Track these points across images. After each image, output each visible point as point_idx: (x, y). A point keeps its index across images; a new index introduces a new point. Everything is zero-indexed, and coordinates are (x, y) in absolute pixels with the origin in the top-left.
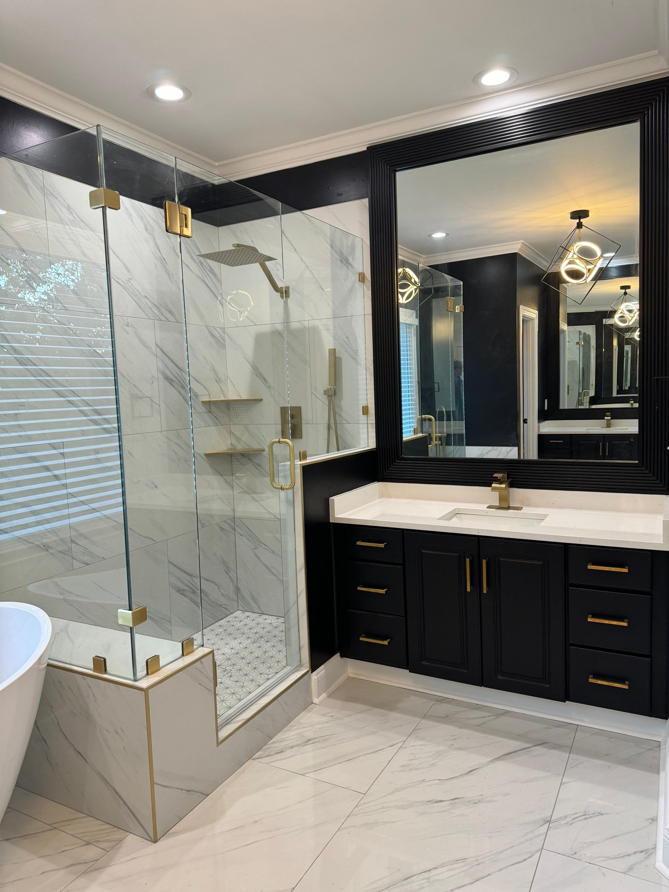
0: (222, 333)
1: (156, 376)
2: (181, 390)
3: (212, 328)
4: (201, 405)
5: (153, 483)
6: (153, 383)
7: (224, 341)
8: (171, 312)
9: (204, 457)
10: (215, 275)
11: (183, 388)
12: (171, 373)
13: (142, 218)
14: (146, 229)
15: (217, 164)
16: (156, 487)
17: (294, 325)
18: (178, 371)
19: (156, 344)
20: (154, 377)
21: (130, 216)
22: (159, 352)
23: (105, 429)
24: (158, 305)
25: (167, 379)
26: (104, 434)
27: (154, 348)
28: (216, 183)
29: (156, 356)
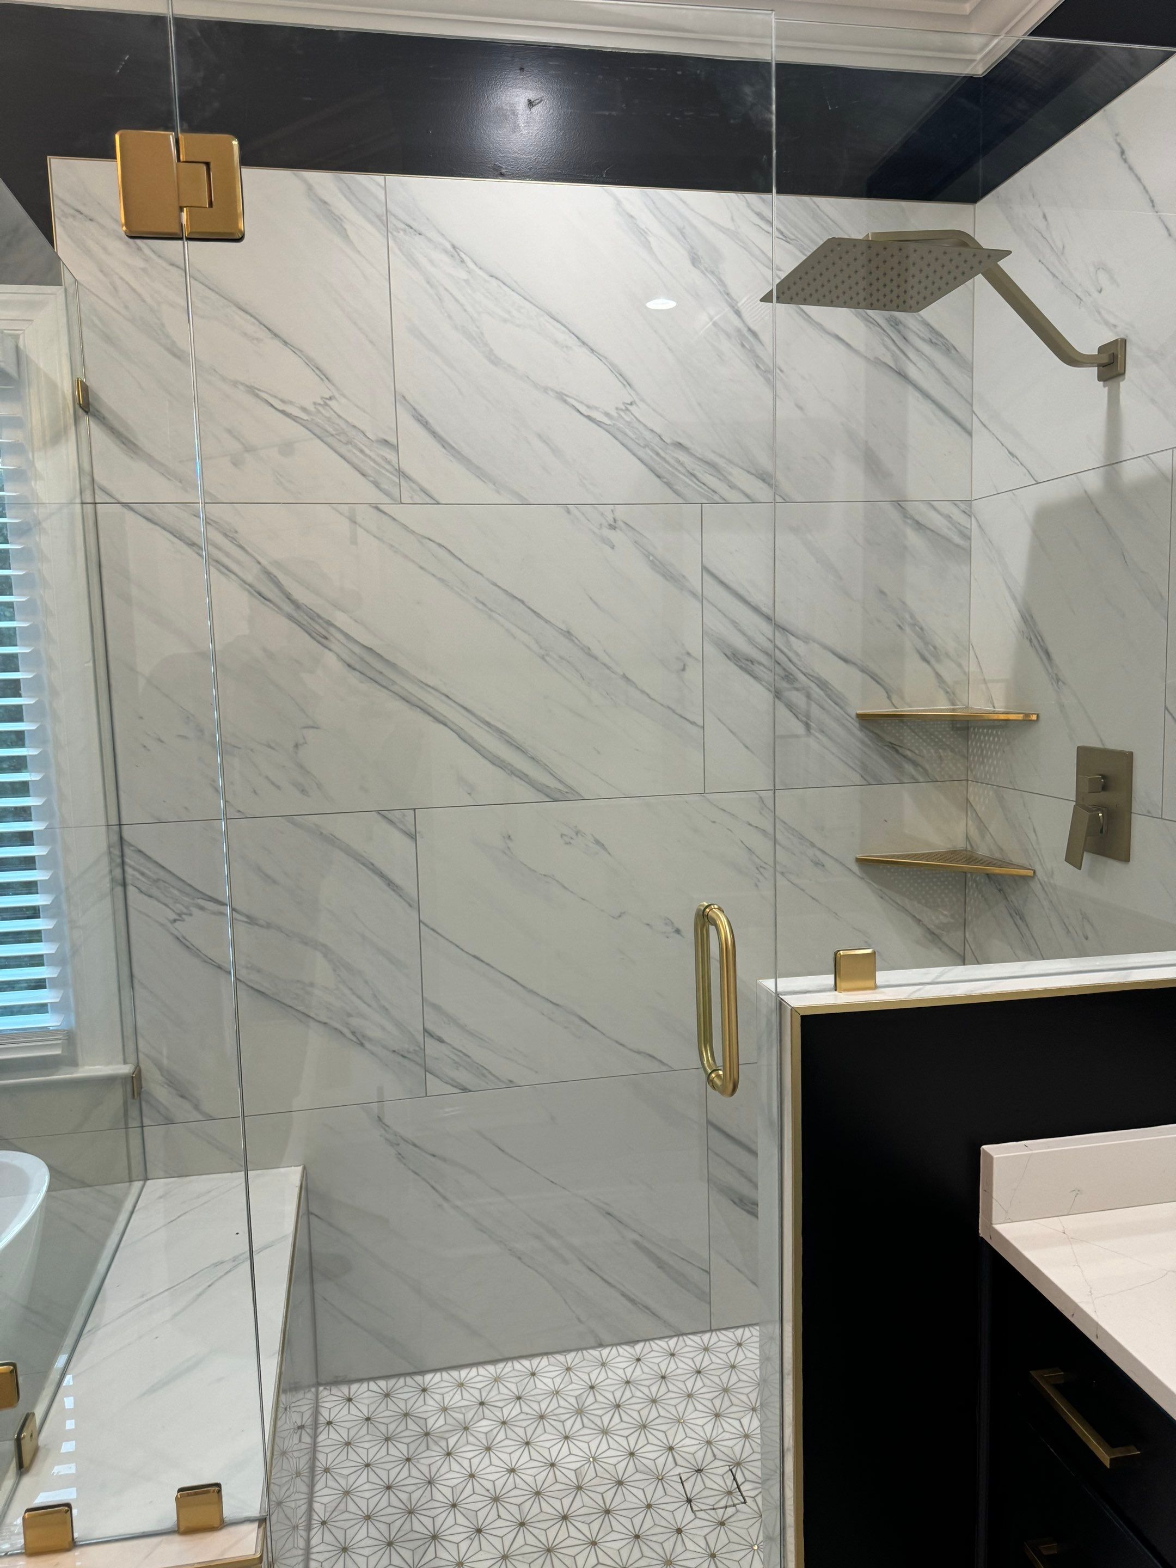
0: (957, 516)
1: (697, 652)
2: (781, 685)
5: (668, 922)
6: (684, 669)
7: (967, 538)
8: (765, 477)
10: (948, 349)
11: (788, 677)
12: (750, 640)
14: (695, 260)
16: (677, 931)
17: (1132, 471)
19: (704, 569)
20: (688, 654)
21: (642, 235)
22: (714, 591)
23: (532, 783)
24: (721, 462)
25: (734, 656)
26: (530, 795)
27: (694, 578)
28: (979, 70)
29: (702, 599)
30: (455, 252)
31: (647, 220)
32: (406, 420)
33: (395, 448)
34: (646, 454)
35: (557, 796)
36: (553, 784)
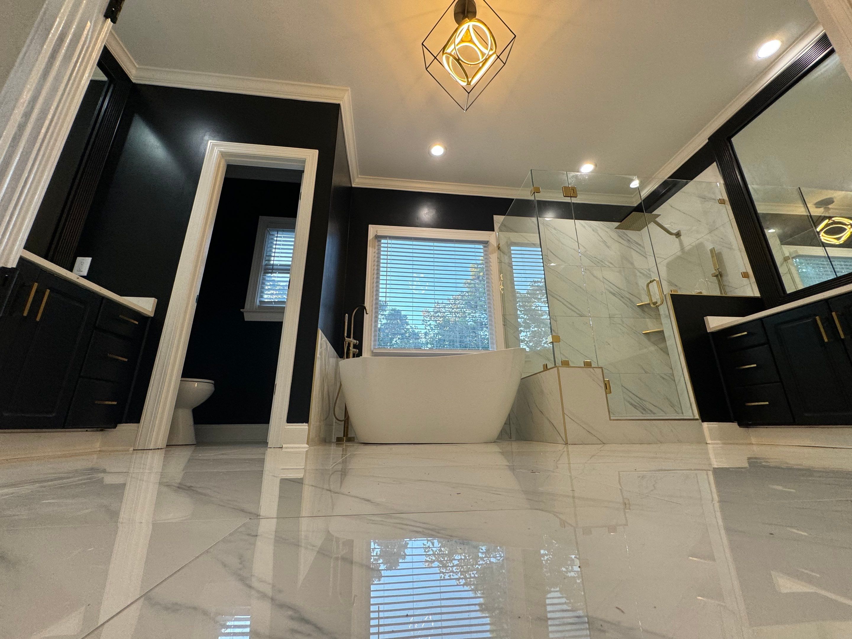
0: (649, 272)
1: (604, 291)
2: (622, 299)
3: (640, 269)
4: (637, 307)
5: (607, 342)
6: (602, 294)
7: (651, 275)
8: (611, 263)
9: (642, 334)
10: (640, 245)
11: (622, 297)
12: (614, 290)
13: (591, 227)
14: (593, 231)
15: (633, 196)
16: (609, 344)
17: (687, 248)
18: (618, 289)
19: (603, 277)
21: (584, 227)
22: (605, 281)
23: (577, 313)
24: (602, 260)
25: (611, 292)
26: (576, 315)
27: (602, 279)
28: (635, 205)
29: (604, 282)
30: (555, 229)
31: (584, 224)
32: (549, 251)
33: (548, 256)
34: (589, 259)
35: (581, 316)
36: (580, 313)
